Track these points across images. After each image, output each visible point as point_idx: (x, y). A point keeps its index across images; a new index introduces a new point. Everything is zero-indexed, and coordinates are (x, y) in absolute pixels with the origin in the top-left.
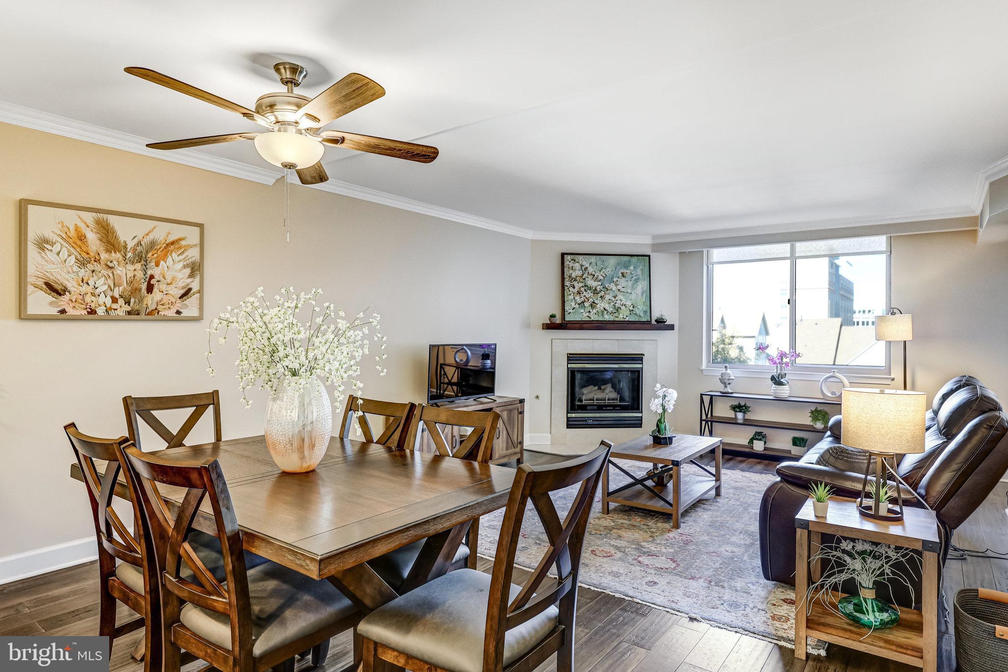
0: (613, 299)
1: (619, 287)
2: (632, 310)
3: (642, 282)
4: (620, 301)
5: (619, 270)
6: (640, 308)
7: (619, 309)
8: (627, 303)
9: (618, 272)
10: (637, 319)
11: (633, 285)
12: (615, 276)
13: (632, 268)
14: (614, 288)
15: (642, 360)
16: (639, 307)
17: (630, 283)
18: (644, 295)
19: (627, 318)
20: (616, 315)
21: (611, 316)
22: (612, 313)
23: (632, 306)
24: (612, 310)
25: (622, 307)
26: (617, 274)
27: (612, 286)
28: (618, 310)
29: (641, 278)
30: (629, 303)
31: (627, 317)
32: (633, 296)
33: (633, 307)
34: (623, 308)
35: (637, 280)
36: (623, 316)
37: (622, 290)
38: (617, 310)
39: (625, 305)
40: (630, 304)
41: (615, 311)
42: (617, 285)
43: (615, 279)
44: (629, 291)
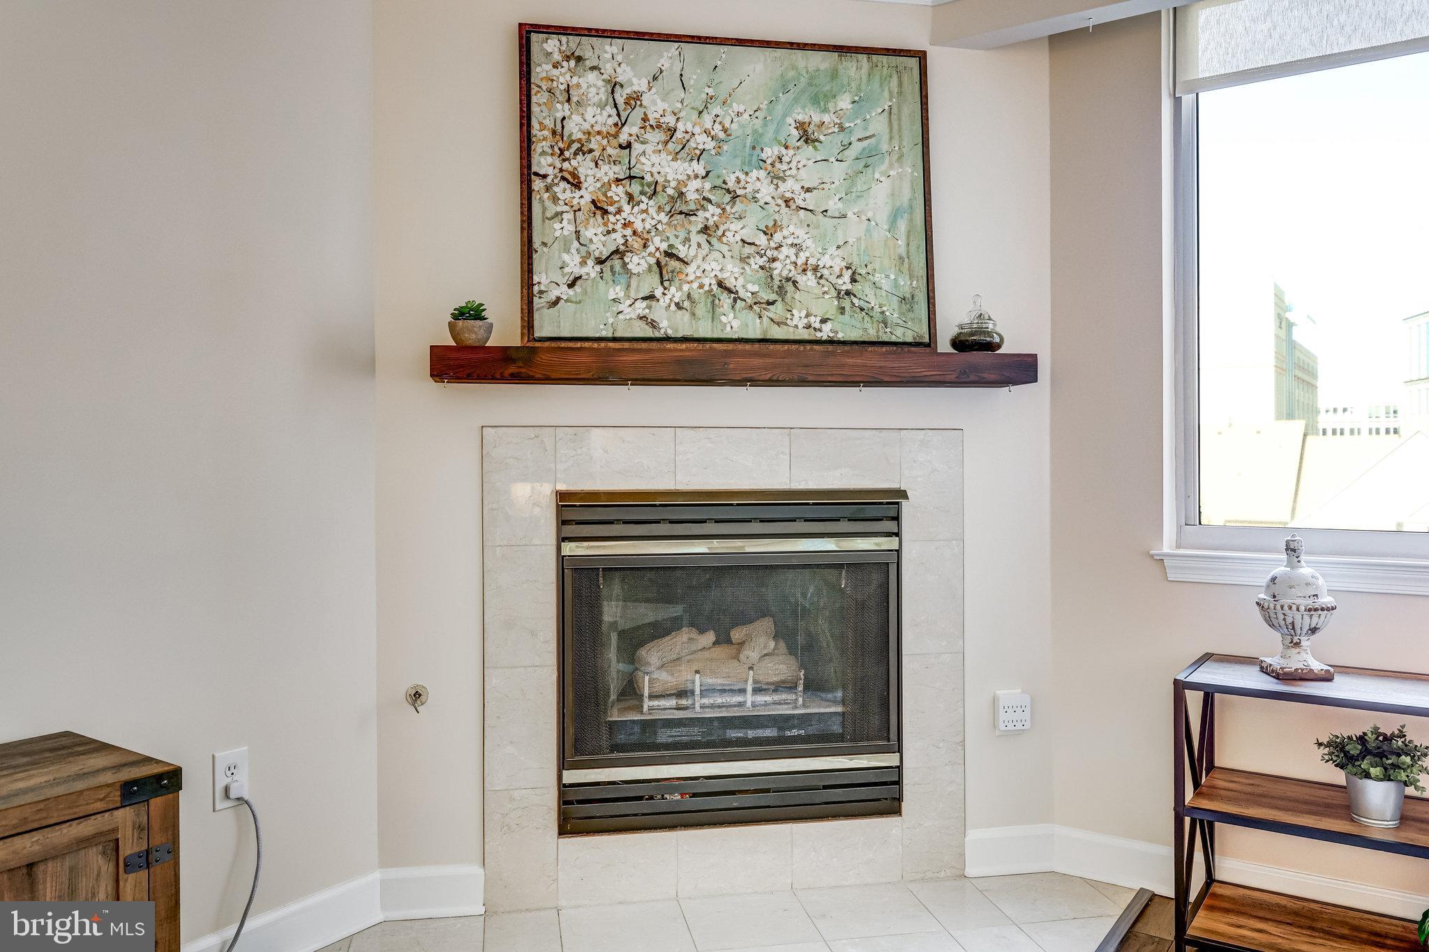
0: (762, 240)
1: (789, 187)
2: (848, 293)
3: (891, 166)
4: (793, 250)
5: (784, 116)
6: (886, 284)
7: (789, 287)
8: (826, 261)
9: (781, 122)
10: (872, 332)
11: (851, 178)
12: (769, 137)
13: (844, 103)
14: (766, 192)
15: (897, 519)
16: (878, 277)
17: (838, 171)
18: (902, 225)
19: (827, 328)
20: (778, 310)
21: (751, 317)
22: (757, 304)
23: (847, 275)
24: (755, 288)
25: (801, 279)
26: (777, 131)
27: (759, 183)
28: (784, 288)
29: (884, 148)
30: (832, 261)
31: (824, 321)
32: (853, 230)
33: (853, 280)
34: (808, 281)
35: (868, 159)
36: (808, 315)
37: (802, 199)
38: (781, 291)
39: (815, 269)
40: (838, 264)
41: (772, 297)
42: (777, 178)
43: (770, 153)
44: (834, 206)
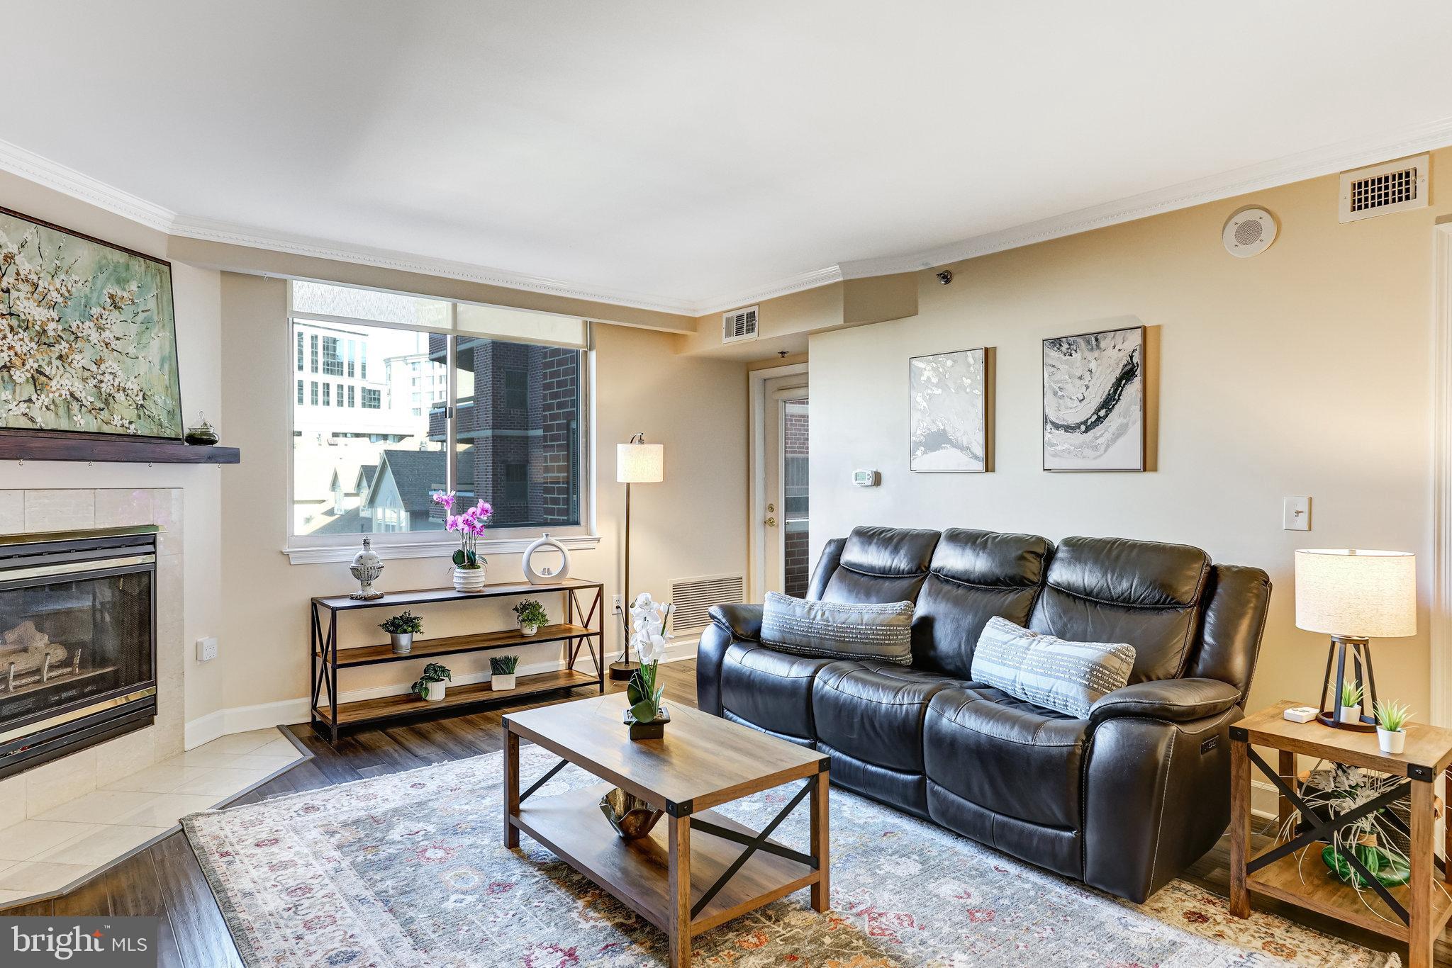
0: (94, 368)
1: (107, 335)
2: (142, 406)
3: (159, 331)
4: (111, 377)
5: (102, 288)
6: (160, 402)
7: (111, 400)
8: (129, 385)
9: (100, 293)
10: (155, 431)
11: (140, 334)
12: (94, 300)
13: (133, 286)
14: (94, 337)
15: (154, 543)
16: (156, 398)
17: (133, 329)
18: (166, 367)
19: (132, 427)
20: (105, 415)
21: (90, 418)
22: (95, 411)
23: (141, 394)
24: (92, 399)
25: (117, 395)
26: (98, 298)
27: (88, 329)
28: (108, 400)
29: (156, 318)
30: (132, 385)
31: (130, 423)
32: (142, 368)
33: (144, 399)
34: (120, 396)
35: (147, 324)
36: (122, 418)
37: (114, 344)
38: (107, 403)
39: (124, 390)
40: (136, 388)
41: (102, 406)
42: (101, 329)
43: (95, 311)
44: (132, 350)
